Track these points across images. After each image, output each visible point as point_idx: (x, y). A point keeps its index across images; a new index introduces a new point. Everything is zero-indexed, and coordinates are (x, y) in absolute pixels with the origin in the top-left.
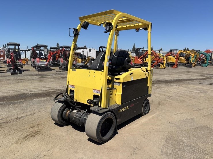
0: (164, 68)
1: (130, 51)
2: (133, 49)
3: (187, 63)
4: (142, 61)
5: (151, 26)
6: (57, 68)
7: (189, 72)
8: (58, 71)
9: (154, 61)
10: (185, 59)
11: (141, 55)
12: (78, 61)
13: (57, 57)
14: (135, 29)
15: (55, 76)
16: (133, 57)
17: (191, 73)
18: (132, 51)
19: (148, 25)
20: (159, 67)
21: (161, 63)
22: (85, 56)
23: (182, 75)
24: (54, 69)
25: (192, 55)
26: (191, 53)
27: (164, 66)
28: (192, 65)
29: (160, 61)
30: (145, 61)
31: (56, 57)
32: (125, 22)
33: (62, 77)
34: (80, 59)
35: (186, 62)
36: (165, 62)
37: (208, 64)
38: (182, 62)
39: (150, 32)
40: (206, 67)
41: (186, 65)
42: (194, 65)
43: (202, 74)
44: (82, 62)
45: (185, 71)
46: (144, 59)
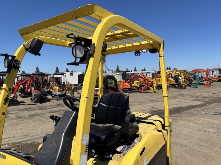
0: (155, 92)
1: (114, 72)
2: (117, 70)
3: (177, 85)
4: (130, 85)
5: (164, 45)
6: (28, 100)
7: (182, 95)
8: (28, 105)
9: (142, 84)
10: (174, 79)
11: (128, 79)
12: (55, 90)
13: (27, 87)
14: (133, 52)
15: (21, 114)
16: (120, 82)
17: (186, 97)
18: (116, 72)
19: (160, 45)
20: (149, 91)
21: (151, 86)
22: (64, 83)
23: (177, 100)
24: (24, 101)
25: (182, 76)
26: (180, 74)
27: (154, 90)
28: (183, 86)
29: (149, 84)
30: (133, 85)
31: (25, 87)
32: (117, 39)
33: (30, 116)
34: (57, 87)
35: (176, 83)
36: (155, 85)
37: (198, 85)
38: (171, 83)
39: (163, 56)
40: (196, 87)
41: (175, 86)
42: (184, 86)
43: (196, 97)
44: (59, 91)
45: (178, 94)
46: (132, 83)
